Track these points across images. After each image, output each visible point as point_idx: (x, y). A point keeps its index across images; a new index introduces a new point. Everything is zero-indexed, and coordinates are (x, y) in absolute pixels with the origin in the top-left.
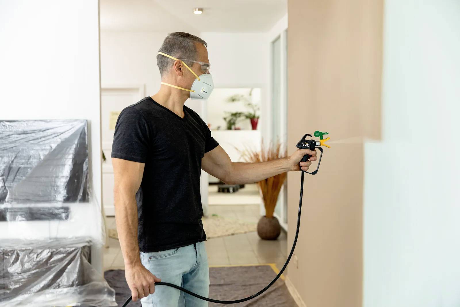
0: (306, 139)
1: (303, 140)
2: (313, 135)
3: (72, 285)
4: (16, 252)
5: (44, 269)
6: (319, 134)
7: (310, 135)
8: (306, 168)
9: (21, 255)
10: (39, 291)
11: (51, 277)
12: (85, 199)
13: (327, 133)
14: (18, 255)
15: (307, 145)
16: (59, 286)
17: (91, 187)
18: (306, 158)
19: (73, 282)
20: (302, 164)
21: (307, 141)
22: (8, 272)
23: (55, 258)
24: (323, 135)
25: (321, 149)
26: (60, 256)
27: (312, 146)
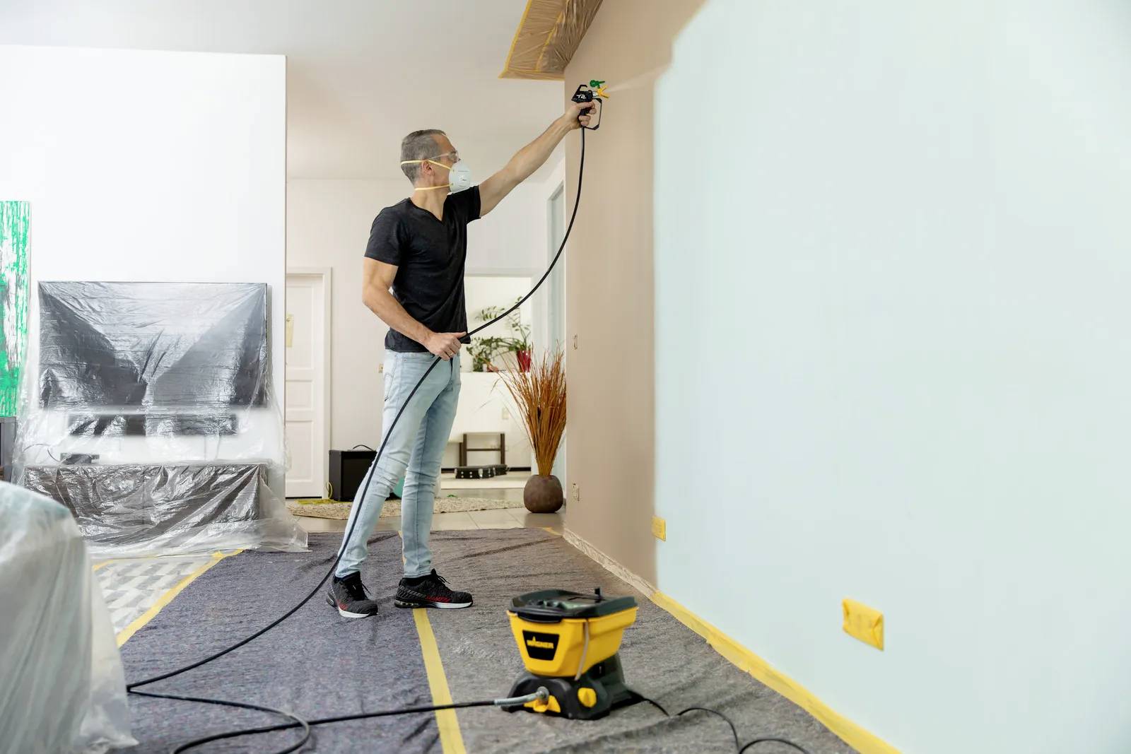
0: (581, 90)
1: (578, 92)
2: (588, 85)
3: (246, 518)
4: (161, 470)
5: (204, 495)
6: (595, 84)
7: (585, 86)
8: (586, 123)
9: (171, 474)
10: (199, 524)
11: (216, 505)
12: (261, 401)
13: (604, 82)
14: (166, 474)
15: (583, 97)
16: (226, 520)
17: (270, 385)
18: (585, 112)
19: (248, 513)
20: (580, 118)
21: (583, 93)
22: (151, 500)
23: (221, 479)
24: (600, 84)
25: (600, 100)
26: (227, 477)
27: (589, 97)
